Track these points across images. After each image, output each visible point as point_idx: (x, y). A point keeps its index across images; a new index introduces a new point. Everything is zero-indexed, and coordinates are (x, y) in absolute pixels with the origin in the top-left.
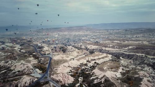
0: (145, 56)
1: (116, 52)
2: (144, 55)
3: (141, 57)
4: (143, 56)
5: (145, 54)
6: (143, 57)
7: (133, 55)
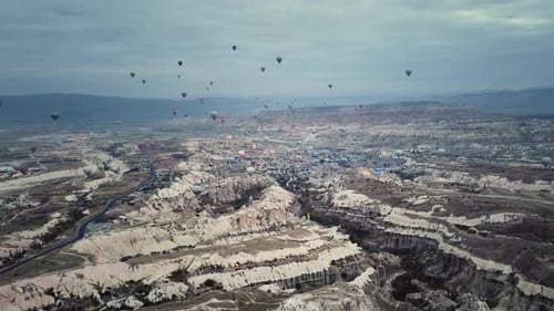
0: (512, 275)
1: (417, 233)
2: (507, 269)
3: (488, 276)
4: (499, 273)
5: (513, 266)
6: (500, 278)
7: (463, 261)
